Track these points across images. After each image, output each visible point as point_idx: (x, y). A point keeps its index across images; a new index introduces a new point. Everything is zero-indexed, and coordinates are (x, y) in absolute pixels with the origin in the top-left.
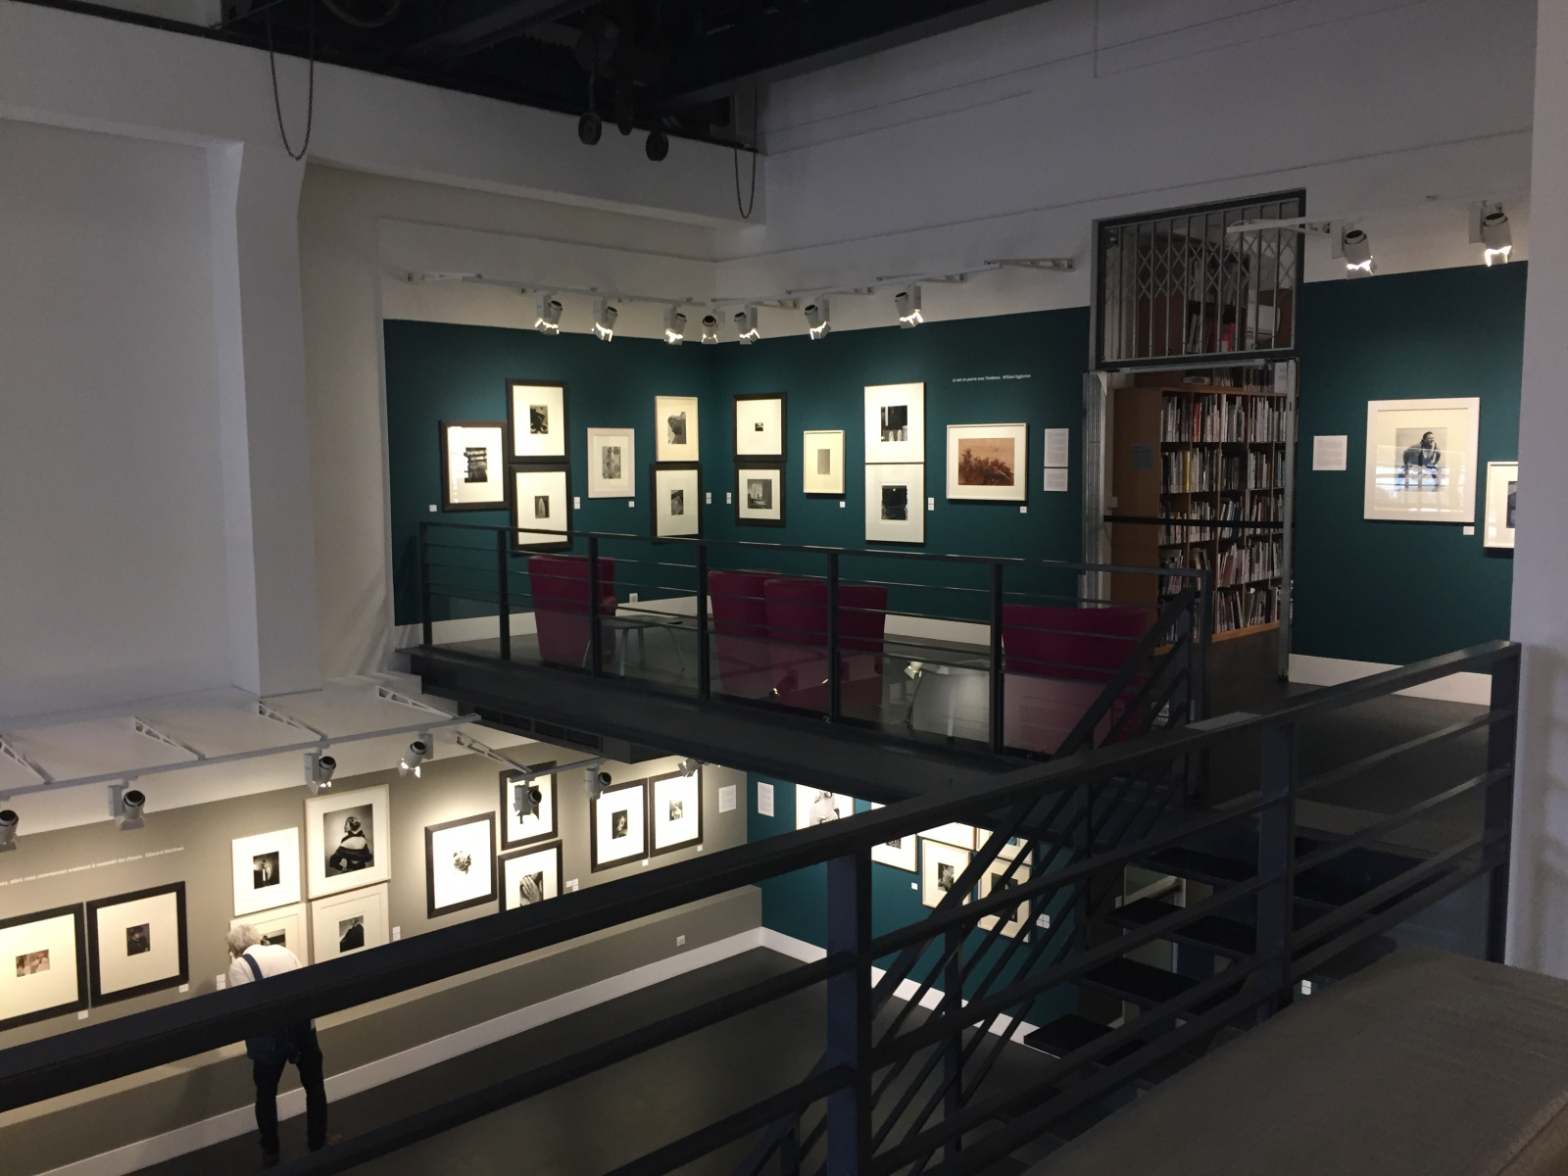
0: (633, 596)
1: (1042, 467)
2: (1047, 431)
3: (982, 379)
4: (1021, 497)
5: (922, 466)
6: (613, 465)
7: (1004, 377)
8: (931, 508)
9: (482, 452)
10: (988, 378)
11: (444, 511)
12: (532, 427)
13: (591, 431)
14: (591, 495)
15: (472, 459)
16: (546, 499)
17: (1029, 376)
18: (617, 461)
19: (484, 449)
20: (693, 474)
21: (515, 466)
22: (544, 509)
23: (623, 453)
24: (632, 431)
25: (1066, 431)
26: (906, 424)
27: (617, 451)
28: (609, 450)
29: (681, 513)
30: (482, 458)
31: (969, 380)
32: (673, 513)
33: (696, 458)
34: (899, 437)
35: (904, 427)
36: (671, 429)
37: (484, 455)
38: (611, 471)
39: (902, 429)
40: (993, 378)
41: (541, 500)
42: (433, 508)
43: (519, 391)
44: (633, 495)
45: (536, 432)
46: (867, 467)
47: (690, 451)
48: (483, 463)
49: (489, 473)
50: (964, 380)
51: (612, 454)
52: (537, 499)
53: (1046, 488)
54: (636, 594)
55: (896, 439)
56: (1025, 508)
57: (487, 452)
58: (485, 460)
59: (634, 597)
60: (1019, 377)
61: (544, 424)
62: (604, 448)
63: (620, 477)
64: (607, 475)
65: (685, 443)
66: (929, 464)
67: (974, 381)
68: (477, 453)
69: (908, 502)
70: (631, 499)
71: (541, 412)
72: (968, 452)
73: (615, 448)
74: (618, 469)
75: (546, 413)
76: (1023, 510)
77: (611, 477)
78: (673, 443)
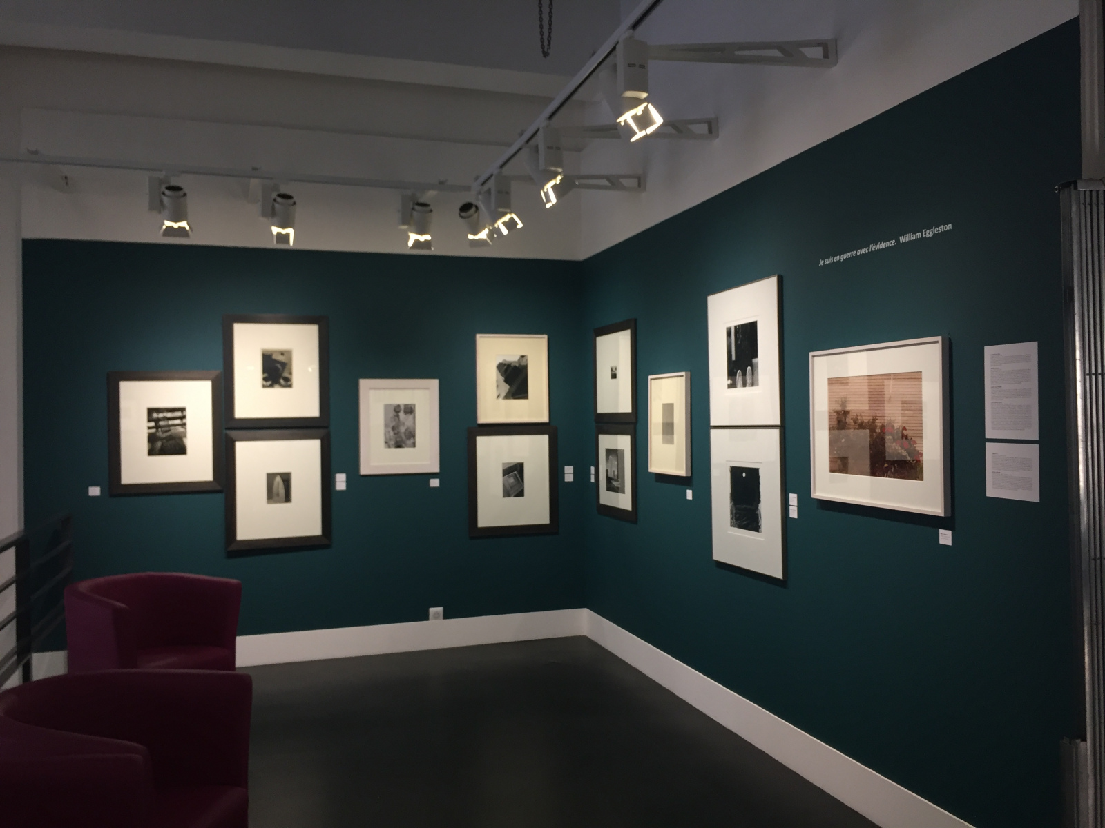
0: (436, 611)
1: (982, 441)
2: (989, 350)
3: (864, 251)
4: (936, 508)
5: (776, 432)
6: (402, 429)
7: (902, 240)
8: (794, 513)
9: (179, 414)
10: (874, 247)
11: (112, 496)
12: (265, 379)
13: (364, 384)
14: (364, 470)
15: (161, 423)
16: (286, 478)
17: (949, 227)
18: (409, 423)
19: (183, 410)
20: (543, 441)
21: (233, 433)
22: (282, 491)
23: (419, 412)
24: (435, 383)
25: (1031, 348)
26: (756, 356)
27: (410, 410)
28: (397, 409)
29: (521, 494)
30: (178, 422)
31: (843, 257)
32: (507, 494)
33: (544, 418)
34: (749, 381)
35: (754, 361)
36: (502, 379)
37: (183, 417)
38: (401, 437)
39: (752, 365)
40: (882, 245)
41: (278, 479)
42: (95, 491)
43: (242, 333)
44: (436, 469)
45: (271, 386)
46: (713, 432)
47: (535, 407)
48: (180, 429)
49: (189, 442)
50: (837, 258)
51: (402, 415)
52: (271, 477)
53: (992, 491)
54: (440, 609)
55: (744, 385)
56: (949, 533)
57: (188, 413)
58: (184, 425)
59: (437, 613)
60: (929, 234)
61: (286, 374)
62: (387, 407)
63: (414, 445)
64: (392, 442)
65: (526, 397)
66: (785, 428)
67: (851, 258)
68: (169, 415)
69: (762, 498)
70: (433, 475)
71: (281, 358)
72: (844, 403)
73: (406, 406)
74: (411, 435)
75: (290, 359)
76: (945, 537)
77: (398, 445)
78: (507, 397)
